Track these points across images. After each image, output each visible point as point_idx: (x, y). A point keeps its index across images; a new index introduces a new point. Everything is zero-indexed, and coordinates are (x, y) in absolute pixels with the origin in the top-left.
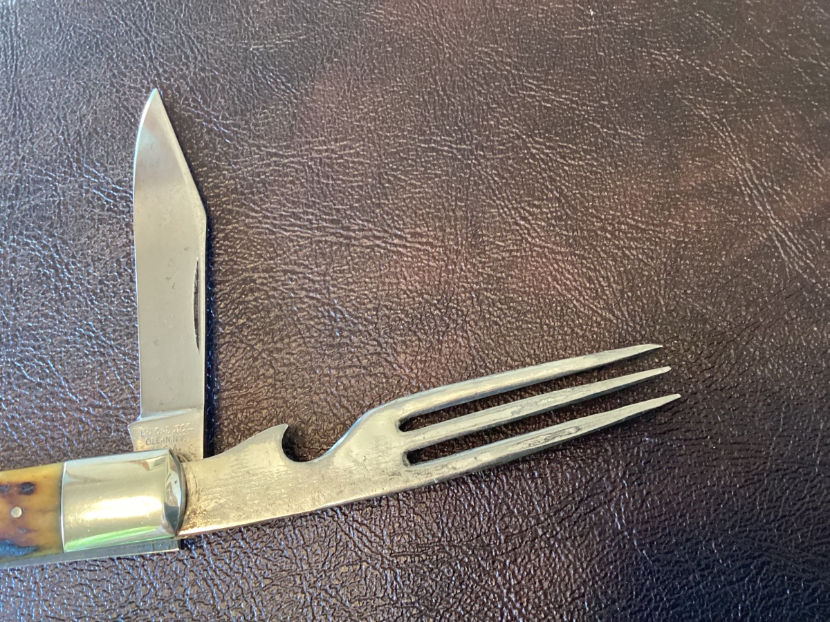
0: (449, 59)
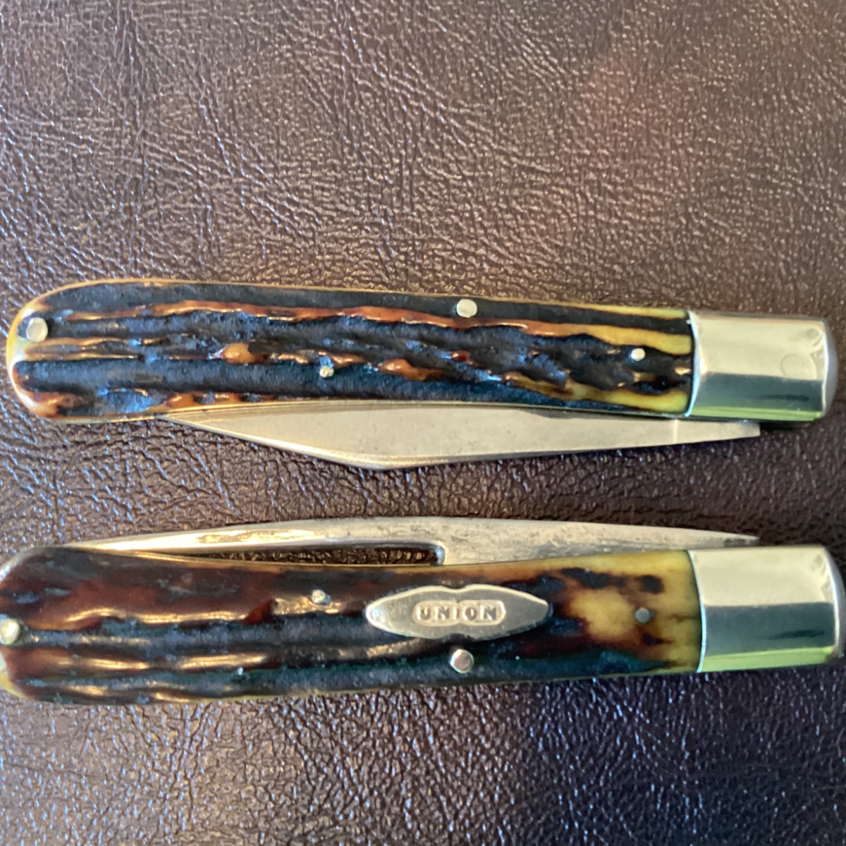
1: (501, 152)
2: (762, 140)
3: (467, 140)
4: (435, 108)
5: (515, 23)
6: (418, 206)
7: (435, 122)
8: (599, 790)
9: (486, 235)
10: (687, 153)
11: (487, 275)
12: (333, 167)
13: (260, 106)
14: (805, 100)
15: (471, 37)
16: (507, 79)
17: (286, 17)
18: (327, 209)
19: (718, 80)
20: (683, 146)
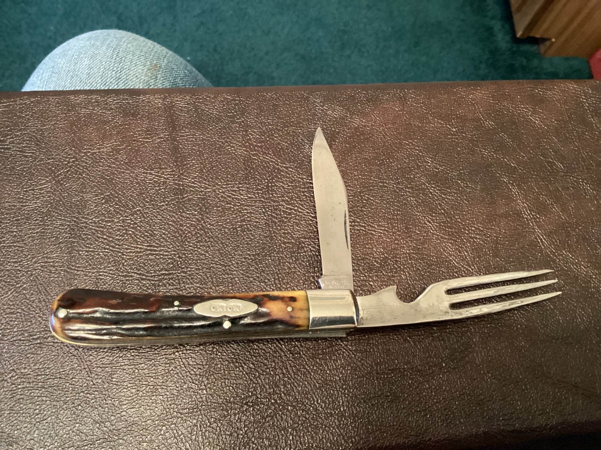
0: (390, 145)
1: (300, 178)
2: (382, 173)
3: (289, 175)
4: (278, 165)
5: (302, 139)
6: (274, 195)
7: (278, 169)
8: (347, 381)
9: (297, 203)
10: (359, 177)
11: (298, 216)
12: (246, 183)
13: (221, 165)
14: (394, 161)
15: (288, 144)
16: (300, 156)
17: (228, 138)
18: (244, 196)
19: (367, 156)
20: (358, 175)
